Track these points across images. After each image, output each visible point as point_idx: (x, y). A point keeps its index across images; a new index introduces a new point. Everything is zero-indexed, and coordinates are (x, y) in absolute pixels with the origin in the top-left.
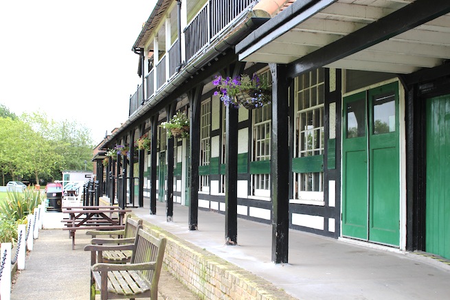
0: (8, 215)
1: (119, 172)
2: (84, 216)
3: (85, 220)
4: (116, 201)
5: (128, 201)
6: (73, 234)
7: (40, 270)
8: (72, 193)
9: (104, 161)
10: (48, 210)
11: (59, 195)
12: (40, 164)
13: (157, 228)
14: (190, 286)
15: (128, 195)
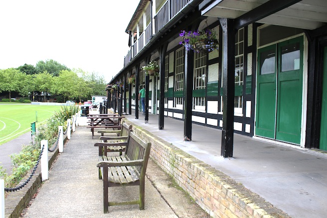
0: (61, 118)
1: (118, 96)
2: (100, 119)
3: (100, 122)
4: (117, 111)
5: (123, 111)
6: (92, 130)
7: (72, 153)
8: (95, 107)
9: (111, 90)
10: (82, 116)
11: (88, 108)
12: (82, 93)
13: (140, 128)
14: (162, 167)
15: (123, 108)
